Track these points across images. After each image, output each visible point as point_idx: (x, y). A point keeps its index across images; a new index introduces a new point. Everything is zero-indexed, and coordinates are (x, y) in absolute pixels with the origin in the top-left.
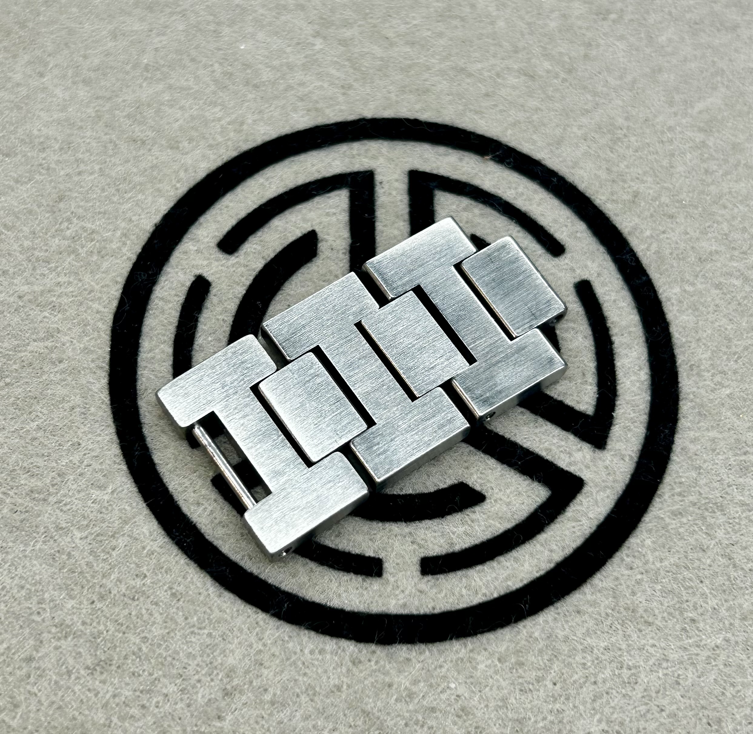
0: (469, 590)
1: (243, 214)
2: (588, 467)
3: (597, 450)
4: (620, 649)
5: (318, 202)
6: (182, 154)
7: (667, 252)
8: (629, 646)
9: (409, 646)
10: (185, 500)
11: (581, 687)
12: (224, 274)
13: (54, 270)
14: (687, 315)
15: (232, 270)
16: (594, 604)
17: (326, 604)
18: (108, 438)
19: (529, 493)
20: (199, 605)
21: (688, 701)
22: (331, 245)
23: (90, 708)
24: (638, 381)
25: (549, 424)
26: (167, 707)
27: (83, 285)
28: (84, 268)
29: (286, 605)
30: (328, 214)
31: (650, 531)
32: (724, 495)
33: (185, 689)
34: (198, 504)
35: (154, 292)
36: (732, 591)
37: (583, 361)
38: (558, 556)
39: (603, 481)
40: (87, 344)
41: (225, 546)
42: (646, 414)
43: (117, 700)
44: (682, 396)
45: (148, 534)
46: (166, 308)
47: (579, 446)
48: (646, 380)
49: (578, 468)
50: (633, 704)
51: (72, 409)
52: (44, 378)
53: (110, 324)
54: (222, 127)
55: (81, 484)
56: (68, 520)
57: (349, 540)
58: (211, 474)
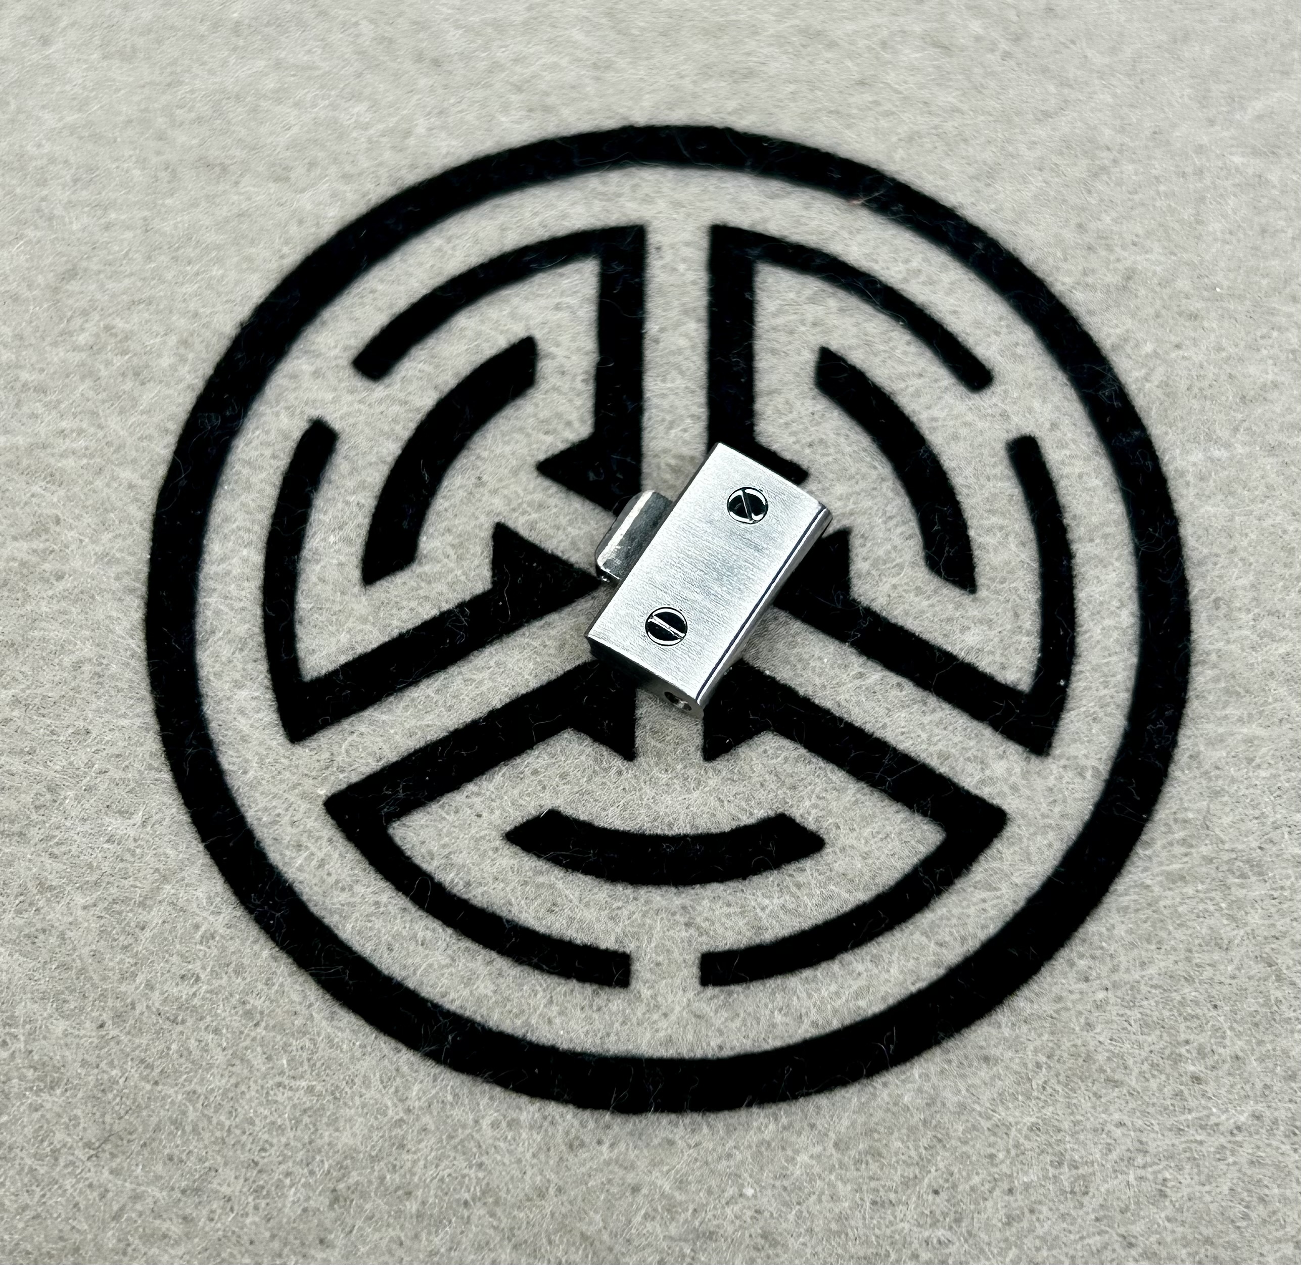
0: (786, 1015)
1: (402, 304)
2: (1015, 789)
3: (1033, 757)
4: (1059, 1131)
5: (540, 285)
6: (295, 191)
7: (1183, 385)
8: (1075, 1123)
9: (673, 1116)
10: (275, 839)
11: (986, 1199)
12: (362, 418)
13: (55, 408)
14: (1213, 506)
15: (378, 409)
16: (1015, 1045)
17: (524, 1036)
18: (138, 722)
19: (906, 836)
20: (293, 1035)
21: (1180, 1229)
22: (562, 366)
23: (90, 1219)
24: (1116, 628)
25: (946, 706)
26: (229, 1220)
27: (105, 436)
28: (107, 405)
29: (450, 1038)
30: (558, 307)
31: (1125, 910)
32: (1265, 846)
33: (263, 1187)
34: (299, 846)
35: (233, 450)
36: (1272, 1026)
37: (1016, 589)
38: (953, 955)
39: (1044, 816)
40: (108, 546)
41: (344, 926)
42: (1127, 690)
43: (139, 1207)
44: (1196, 657)
45: (205, 902)
46: (254, 480)
47: (1002, 748)
48: (1131, 628)
49: (996, 791)
50: (1079, 1232)
51: (77, 666)
52: (29, 608)
53: (152, 508)
54: (370, 140)
55: (87, 806)
56: (63, 874)
57: (571, 919)
58: (324, 792)
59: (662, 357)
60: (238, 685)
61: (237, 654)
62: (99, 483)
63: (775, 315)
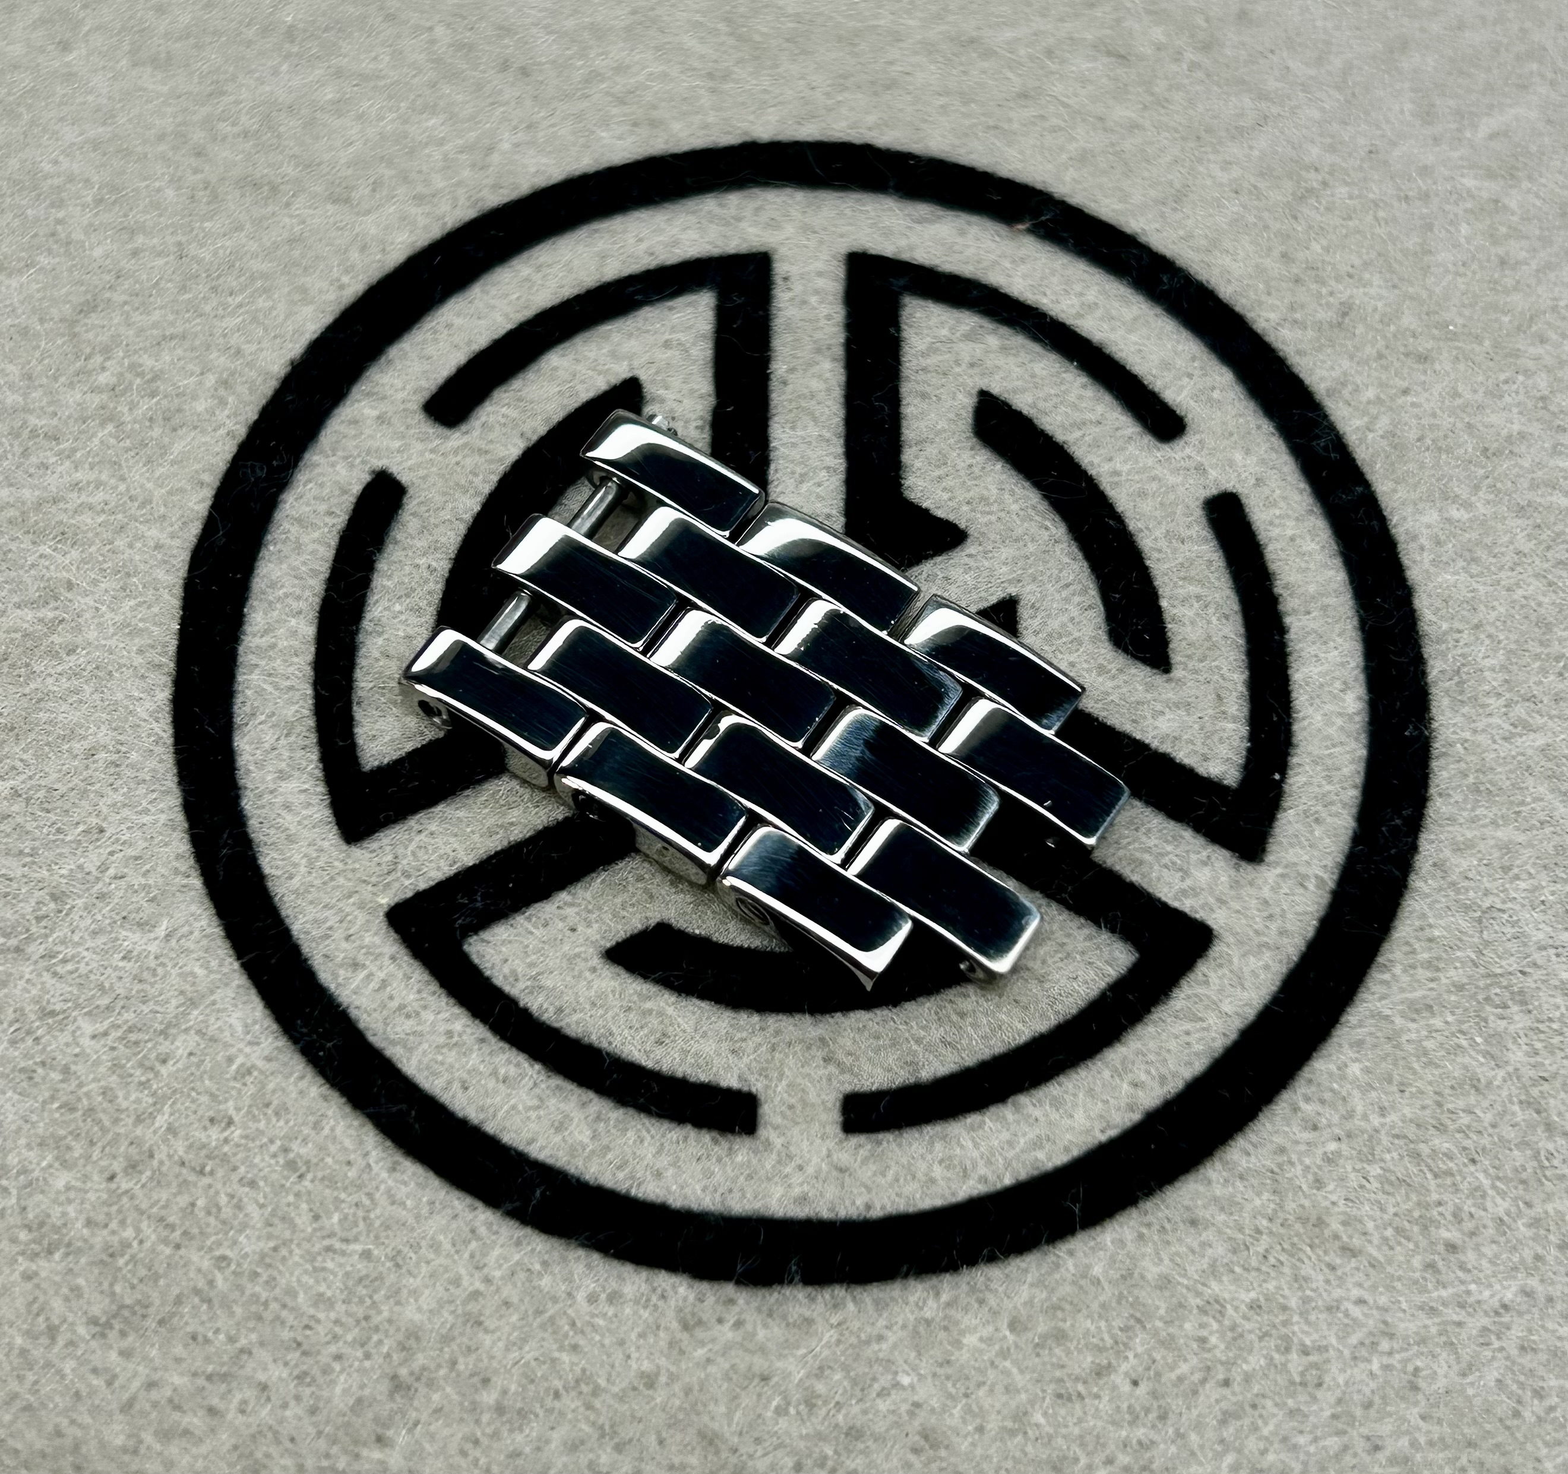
0: (948, 1168)
1: (482, 340)
2: (1221, 901)
3: (1243, 864)
4: (1284, 1308)
5: (646, 319)
6: (358, 214)
7: (1413, 435)
8: (1306, 1300)
9: (810, 1290)
10: (326, 956)
11: (1195, 1392)
12: (434, 469)
13: (69, 457)
14: (1454, 574)
15: (453, 460)
16: (1229, 1206)
17: (628, 1191)
18: (163, 818)
19: (1090, 956)
20: (345, 1189)
21: (1436, 1430)
22: (672, 410)
23: (94, 1411)
24: (1340, 714)
25: (1137, 803)
26: (264, 1412)
27: (128, 490)
28: (132, 453)
29: (538, 1193)
30: (667, 345)
31: (1359, 1044)
32: (1527, 970)
33: (305, 1374)
34: (356, 965)
35: (281, 506)
36: (1542, 1184)
37: (1219, 668)
38: (1152, 1097)
39: (1257, 932)
40: (129, 615)
41: (408, 1059)
42: (1355, 787)
43: (154, 1395)
44: (1438, 746)
45: (240, 1029)
46: (305, 539)
47: (1205, 854)
48: (1358, 714)
49: (1201, 903)
50: (1311, 1432)
51: (91, 754)
52: (32, 686)
53: (183, 572)
54: (446, 158)
55: (99, 917)
56: (68, 996)
57: (685, 1052)
58: (386, 900)
59: (790, 401)
60: (282, 776)
61: (283, 742)
62: (120, 543)
63: (923, 355)
